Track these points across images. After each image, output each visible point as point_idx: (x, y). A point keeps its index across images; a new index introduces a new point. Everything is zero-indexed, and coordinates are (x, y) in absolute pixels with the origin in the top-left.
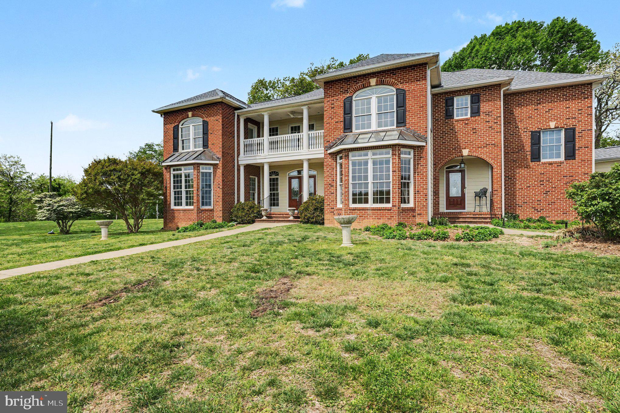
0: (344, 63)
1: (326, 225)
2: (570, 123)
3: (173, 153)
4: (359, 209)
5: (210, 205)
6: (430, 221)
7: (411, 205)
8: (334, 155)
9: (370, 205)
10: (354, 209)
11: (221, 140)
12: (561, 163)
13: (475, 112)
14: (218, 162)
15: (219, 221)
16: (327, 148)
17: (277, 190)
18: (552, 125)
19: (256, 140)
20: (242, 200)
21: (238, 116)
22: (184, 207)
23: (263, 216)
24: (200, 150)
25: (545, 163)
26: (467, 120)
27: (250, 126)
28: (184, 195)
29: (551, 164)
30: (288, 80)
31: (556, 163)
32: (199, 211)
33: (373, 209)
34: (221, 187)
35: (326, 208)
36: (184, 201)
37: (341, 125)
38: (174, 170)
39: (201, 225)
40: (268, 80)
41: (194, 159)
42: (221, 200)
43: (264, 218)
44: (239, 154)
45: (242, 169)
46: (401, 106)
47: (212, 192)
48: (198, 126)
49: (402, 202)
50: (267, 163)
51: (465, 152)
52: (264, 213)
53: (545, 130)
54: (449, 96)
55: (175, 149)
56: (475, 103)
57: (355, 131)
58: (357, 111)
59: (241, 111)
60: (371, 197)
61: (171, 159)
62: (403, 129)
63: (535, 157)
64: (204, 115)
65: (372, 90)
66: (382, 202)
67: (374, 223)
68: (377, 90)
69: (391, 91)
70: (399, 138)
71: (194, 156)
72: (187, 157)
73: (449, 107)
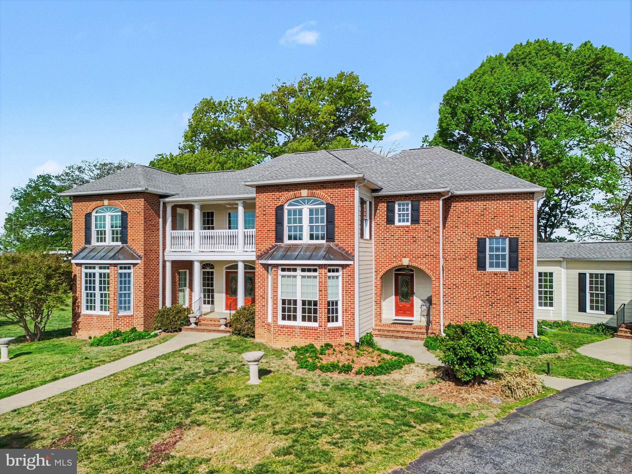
0: (323, 79)
1: (257, 340)
2: (514, 233)
3: (84, 246)
4: (287, 327)
5: (129, 310)
6: (358, 341)
7: (339, 324)
8: (266, 267)
9: (299, 322)
10: (283, 327)
11: (142, 236)
12: (506, 274)
13: (415, 220)
14: (138, 261)
15: (141, 329)
16: (259, 257)
17: (212, 286)
18: (498, 233)
19: (186, 232)
20: (168, 304)
21: (164, 203)
22: (98, 312)
23: (191, 324)
24: (119, 246)
25: (490, 273)
26: (407, 227)
27: (179, 210)
28: (98, 299)
29: (495, 274)
30: (245, 101)
31: (500, 273)
32: (116, 318)
33: (301, 328)
34: (142, 290)
35: (256, 322)
36: (98, 304)
37: (273, 235)
38: (86, 268)
39: (118, 334)
40: (217, 100)
41: (110, 259)
42: (142, 305)
43: (193, 326)
44: (164, 249)
45: (168, 266)
46: (331, 221)
47: (132, 295)
48: (116, 216)
49: (329, 321)
50: (198, 261)
51: (406, 262)
52: (192, 320)
53: (491, 238)
54: (391, 200)
55: (88, 240)
56: (416, 210)
57: (287, 241)
58: (289, 221)
59: (167, 200)
60: (299, 314)
61: (83, 254)
62: (331, 244)
63: (481, 265)
64: (123, 205)
65: (304, 201)
66: (310, 320)
67: (301, 342)
68: (309, 201)
69: (322, 203)
70: (324, 258)
71: (112, 254)
72: (102, 254)
73: (390, 211)
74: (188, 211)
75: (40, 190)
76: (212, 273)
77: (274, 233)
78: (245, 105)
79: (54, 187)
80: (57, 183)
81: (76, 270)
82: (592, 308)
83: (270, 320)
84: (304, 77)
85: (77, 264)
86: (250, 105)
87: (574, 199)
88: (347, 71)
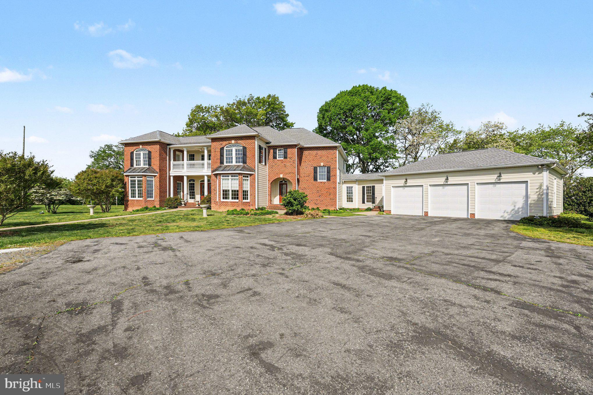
1: (212, 209)
2: (329, 164)
3: (130, 167)
4: (225, 202)
5: (152, 198)
6: (257, 208)
7: (249, 201)
8: (216, 175)
9: (230, 200)
10: (223, 202)
11: (158, 163)
12: (325, 182)
13: (285, 157)
14: (157, 175)
15: (158, 206)
16: (212, 172)
17: (194, 189)
18: (322, 164)
19: (181, 162)
20: (172, 195)
21: (169, 148)
22: (137, 198)
24: (147, 167)
25: (319, 182)
26: (282, 160)
27: (177, 153)
28: (137, 192)
29: (321, 183)
30: (219, 107)
31: (323, 182)
32: (146, 201)
33: (231, 202)
34: (158, 188)
35: (212, 202)
36: (137, 195)
38: (131, 177)
39: (147, 208)
40: (204, 106)
41: (143, 172)
42: (159, 195)
43: (183, 205)
44: (170, 170)
45: (172, 178)
46: (245, 155)
47: (154, 191)
48: (146, 153)
49: (244, 199)
50: (185, 176)
51: (281, 176)
52: (183, 203)
53: (319, 166)
54: (275, 148)
55: (132, 165)
56: (286, 153)
57: (225, 164)
58: (227, 155)
59: (171, 146)
60: (230, 196)
61: (129, 171)
62: (245, 165)
63: (315, 179)
64: (149, 148)
65: (233, 145)
66: (235, 199)
67: (231, 209)
68: (235, 145)
69: (241, 147)
70: (241, 170)
71: (143, 170)
72: (139, 170)
73: (275, 153)
74: (182, 153)
75: (106, 153)
76: (194, 184)
77: (219, 160)
78: (219, 109)
79: (114, 151)
80: (116, 149)
81: (126, 179)
82: (367, 202)
83: (218, 200)
84: (250, 96)
85: (126, 176)
86: (221, 109)
87: (386, 165)
88: (272, 94)
